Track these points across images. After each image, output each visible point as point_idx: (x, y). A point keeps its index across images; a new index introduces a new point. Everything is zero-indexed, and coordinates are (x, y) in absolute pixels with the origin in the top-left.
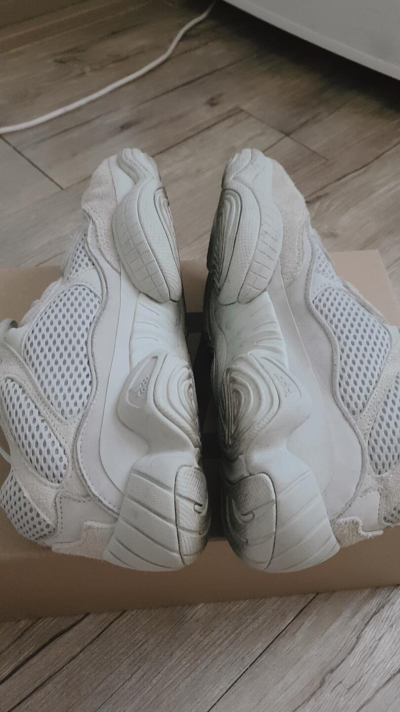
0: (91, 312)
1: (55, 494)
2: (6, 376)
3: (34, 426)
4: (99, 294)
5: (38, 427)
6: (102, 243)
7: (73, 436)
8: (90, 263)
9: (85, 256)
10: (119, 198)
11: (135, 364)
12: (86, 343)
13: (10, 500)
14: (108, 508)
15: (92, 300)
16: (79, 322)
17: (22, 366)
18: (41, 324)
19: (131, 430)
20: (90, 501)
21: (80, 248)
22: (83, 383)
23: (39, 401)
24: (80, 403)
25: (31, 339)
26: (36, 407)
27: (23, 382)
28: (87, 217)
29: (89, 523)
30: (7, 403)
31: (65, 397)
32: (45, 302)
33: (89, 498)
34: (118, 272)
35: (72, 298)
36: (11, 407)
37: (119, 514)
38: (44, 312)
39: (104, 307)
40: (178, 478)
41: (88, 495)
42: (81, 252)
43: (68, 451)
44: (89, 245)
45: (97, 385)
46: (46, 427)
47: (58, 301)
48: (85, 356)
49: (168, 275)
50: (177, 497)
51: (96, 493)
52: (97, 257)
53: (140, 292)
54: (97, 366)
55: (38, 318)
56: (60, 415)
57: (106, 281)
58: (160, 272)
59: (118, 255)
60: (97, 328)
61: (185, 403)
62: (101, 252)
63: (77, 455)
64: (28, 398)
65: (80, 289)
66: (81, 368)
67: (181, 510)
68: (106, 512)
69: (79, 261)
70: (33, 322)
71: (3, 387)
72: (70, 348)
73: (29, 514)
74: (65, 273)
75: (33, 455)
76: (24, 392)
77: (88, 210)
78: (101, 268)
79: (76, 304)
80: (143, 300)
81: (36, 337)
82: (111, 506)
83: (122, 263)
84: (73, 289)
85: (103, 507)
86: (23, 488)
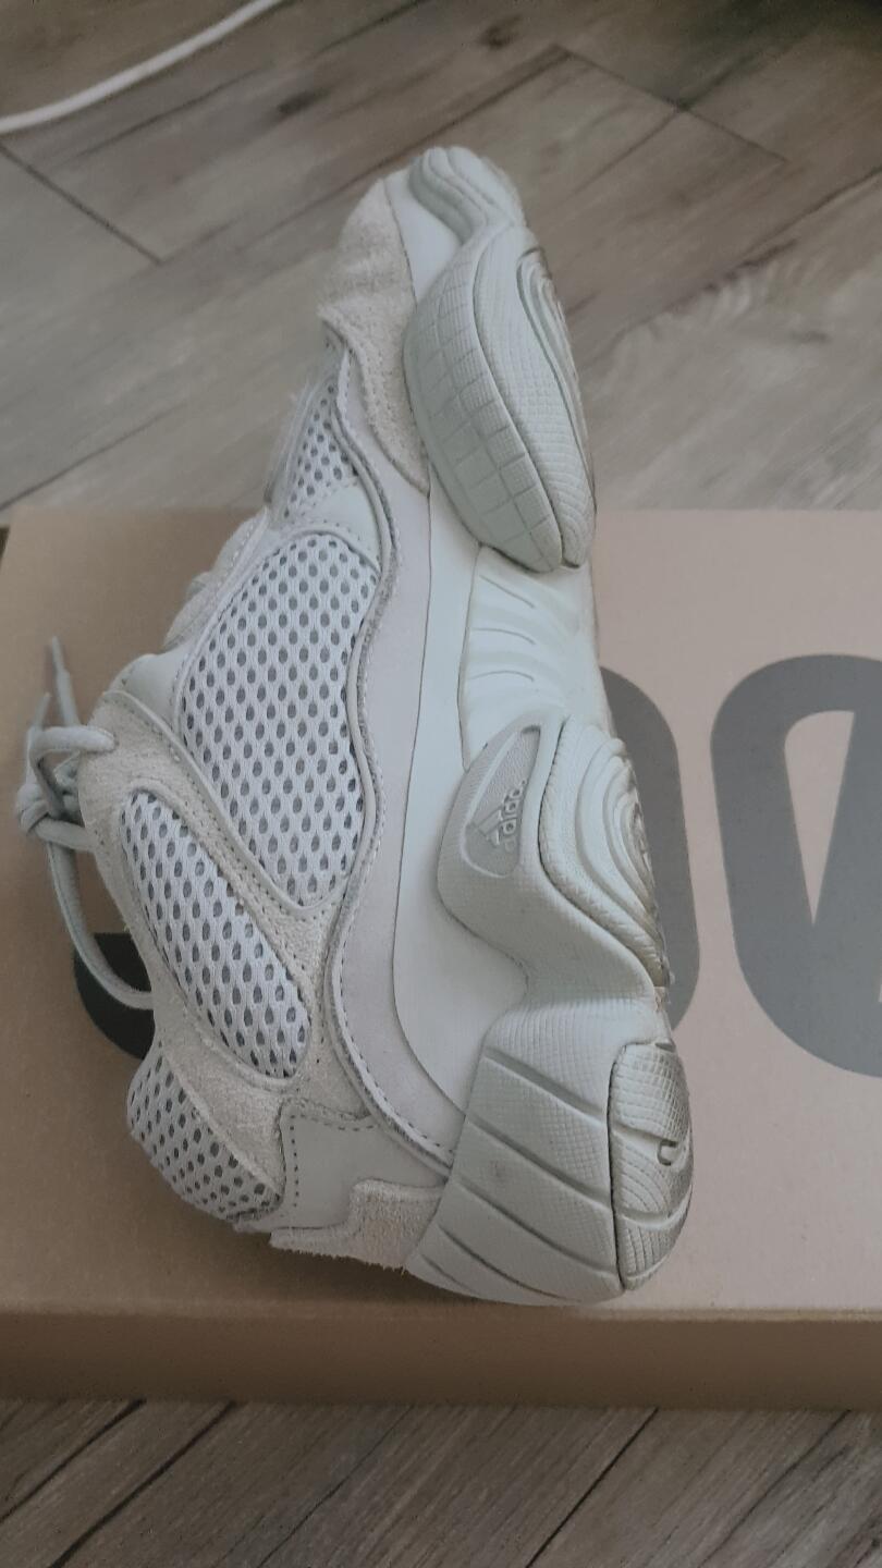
0: (355, 606)
1: (278, 1106)
2: (135, 784)
3: (217, 925)
4: (372, 556)
5: (228, 925)
6: (377, 410)
7: (320, 949)
8: (345, 469)
9: (332, 448)
10: (421, 282)
11: (476, 748)
12: (344, 693)
13: (158, 1121)
14: (421, 1149)
15: (355, 574)
16: (325, 635)
17: (177, 758)
18: (222, 643)
19: (475, 935)
20: (371, 1127)
21: (319, 427)
22: (341, 803)
23: (228, 856)
24: (335, 859)
25: (197, 683)
26: (220, 872)
27: (182, 803)
28: (334, 340)
29: (368, 1188)
30: (140, 861)
31: (295, 844)
32: (229, 580)
33: (367, 1120)
34: (421, 491)
35: (303, 571)
36: (151, 873)
37: (450, 1167)
38: (230, 610)
39: (385, 590)
40: (617, 1080)
41: (367, 1113)
42: (321, 438)
43: (309, 993)
44: (343, 420)
45: (378, 809)
46: (249, 926)
47: (264, 577)
48: (344, 728)
49: (561, 493)
50: (615, 1133)
51: (385, 1107)
52: (365, 452)
53: (481, 544)
54: (375, 757)
55: (214, 627)
56: (284, 895)
57: (389, 519)
58: (539, 485)
59: (423, 444)
60: (371, 650)
61: (627, 862)
62: (375, 436)
63: (333, 1004)
64: (199, 848)
65: (323, 542)
66: (333, 762)
67: (627, 1167)
68: (415, 1159)
69: (317, 463)
70: (202, 640)
71: (127, 817)
72: (302, 709)
73: (209, 1159)
74: (277, 495)
75: (216, 1003)
76: (185, 828)
77: (339, 322)
78: (376, 483)
79: (314, 585)
80: (491, 567)
81: (210, 680)
82: (428, 1145)
83: (434, 466)
84: (303, 544)
85: (408, 1147)
86: (190, 1092)
